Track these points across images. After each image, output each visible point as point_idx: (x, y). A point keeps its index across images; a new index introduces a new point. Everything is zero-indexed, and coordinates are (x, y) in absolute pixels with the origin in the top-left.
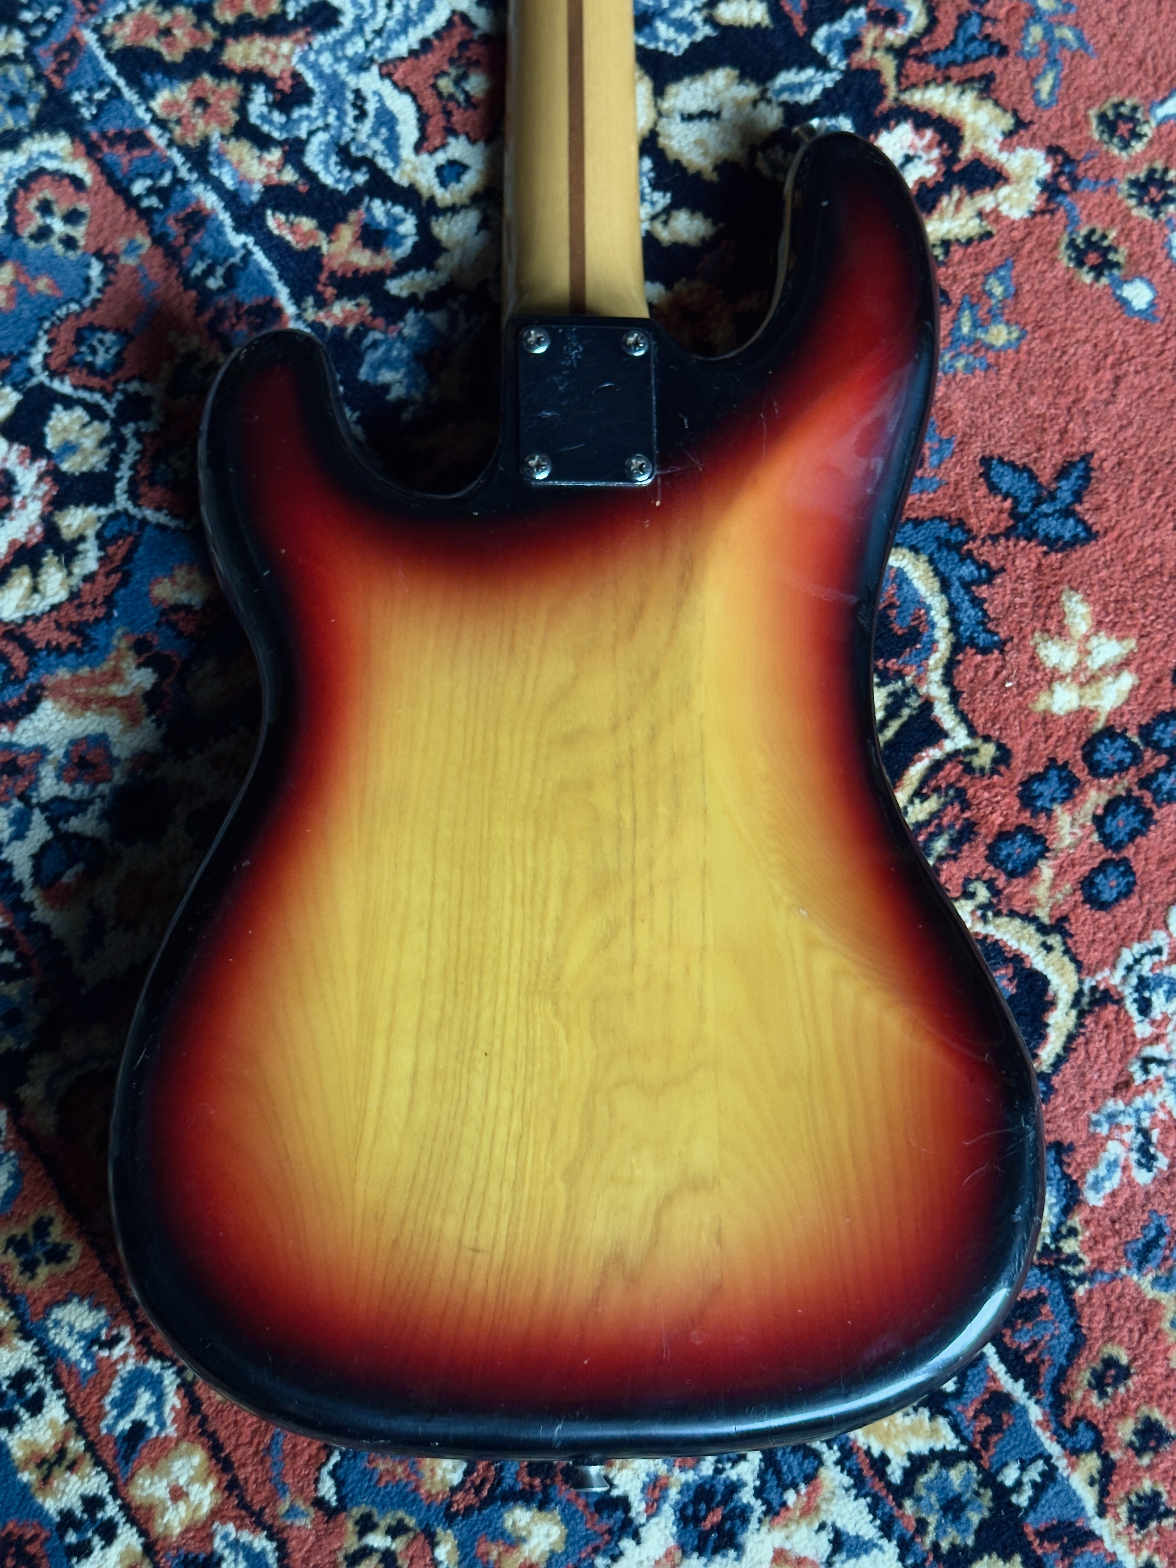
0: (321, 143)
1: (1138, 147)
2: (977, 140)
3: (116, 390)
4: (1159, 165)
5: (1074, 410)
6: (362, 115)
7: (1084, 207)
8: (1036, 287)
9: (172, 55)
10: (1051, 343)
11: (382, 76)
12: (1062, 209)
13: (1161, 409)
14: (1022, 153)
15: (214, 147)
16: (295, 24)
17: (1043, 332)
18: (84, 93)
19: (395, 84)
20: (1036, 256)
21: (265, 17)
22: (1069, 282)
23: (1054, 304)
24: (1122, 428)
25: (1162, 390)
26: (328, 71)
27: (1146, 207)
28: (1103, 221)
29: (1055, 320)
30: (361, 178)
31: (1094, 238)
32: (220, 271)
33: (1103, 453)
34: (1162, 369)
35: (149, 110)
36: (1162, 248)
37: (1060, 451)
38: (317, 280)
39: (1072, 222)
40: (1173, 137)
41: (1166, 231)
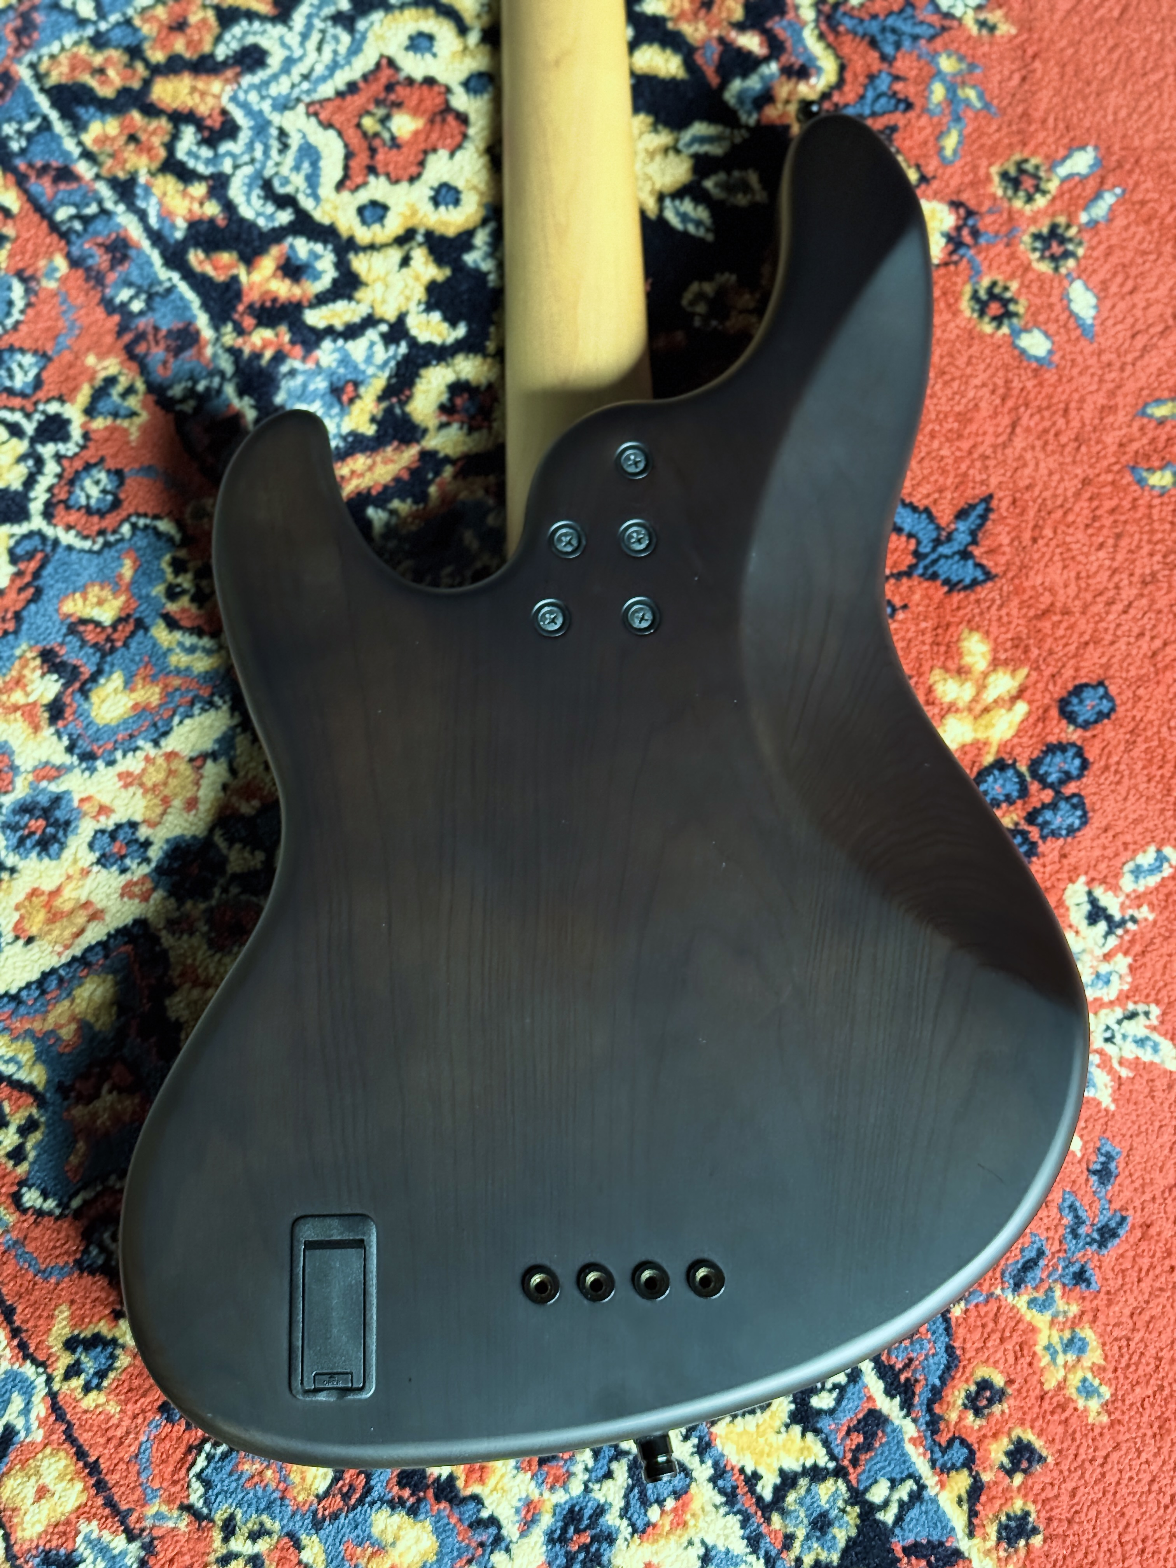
0: (245, 177)
1: (1042, 201)
3: (36, 410)
4: (1061, 221)
6: (284, 151)
7: (985, 259)
8: (939, 335)
9: (105, 92)
10: (952, 388)
11: (308, 115)
12: (965, 261)
15: (142, 181)
17: (946, 378)
18: (15, 126)
19: (321, 122)
20: (941, 305)
21: (195, 57)
22: (971, 331)
23: (958, 352)
25: (1056, 434)
26: (256, 108)
27: (1047, 261)
28: (1005, 273)
29: (957, 367)
30: (285, 217)
31: (997, 290)
32: (144, 297)
35: (80, 143)
36: (1061, 300)
37: (961, 493)
38: (234, 308)
39: (975, 274)
40: (1077, 192)
41: (1066, 284)
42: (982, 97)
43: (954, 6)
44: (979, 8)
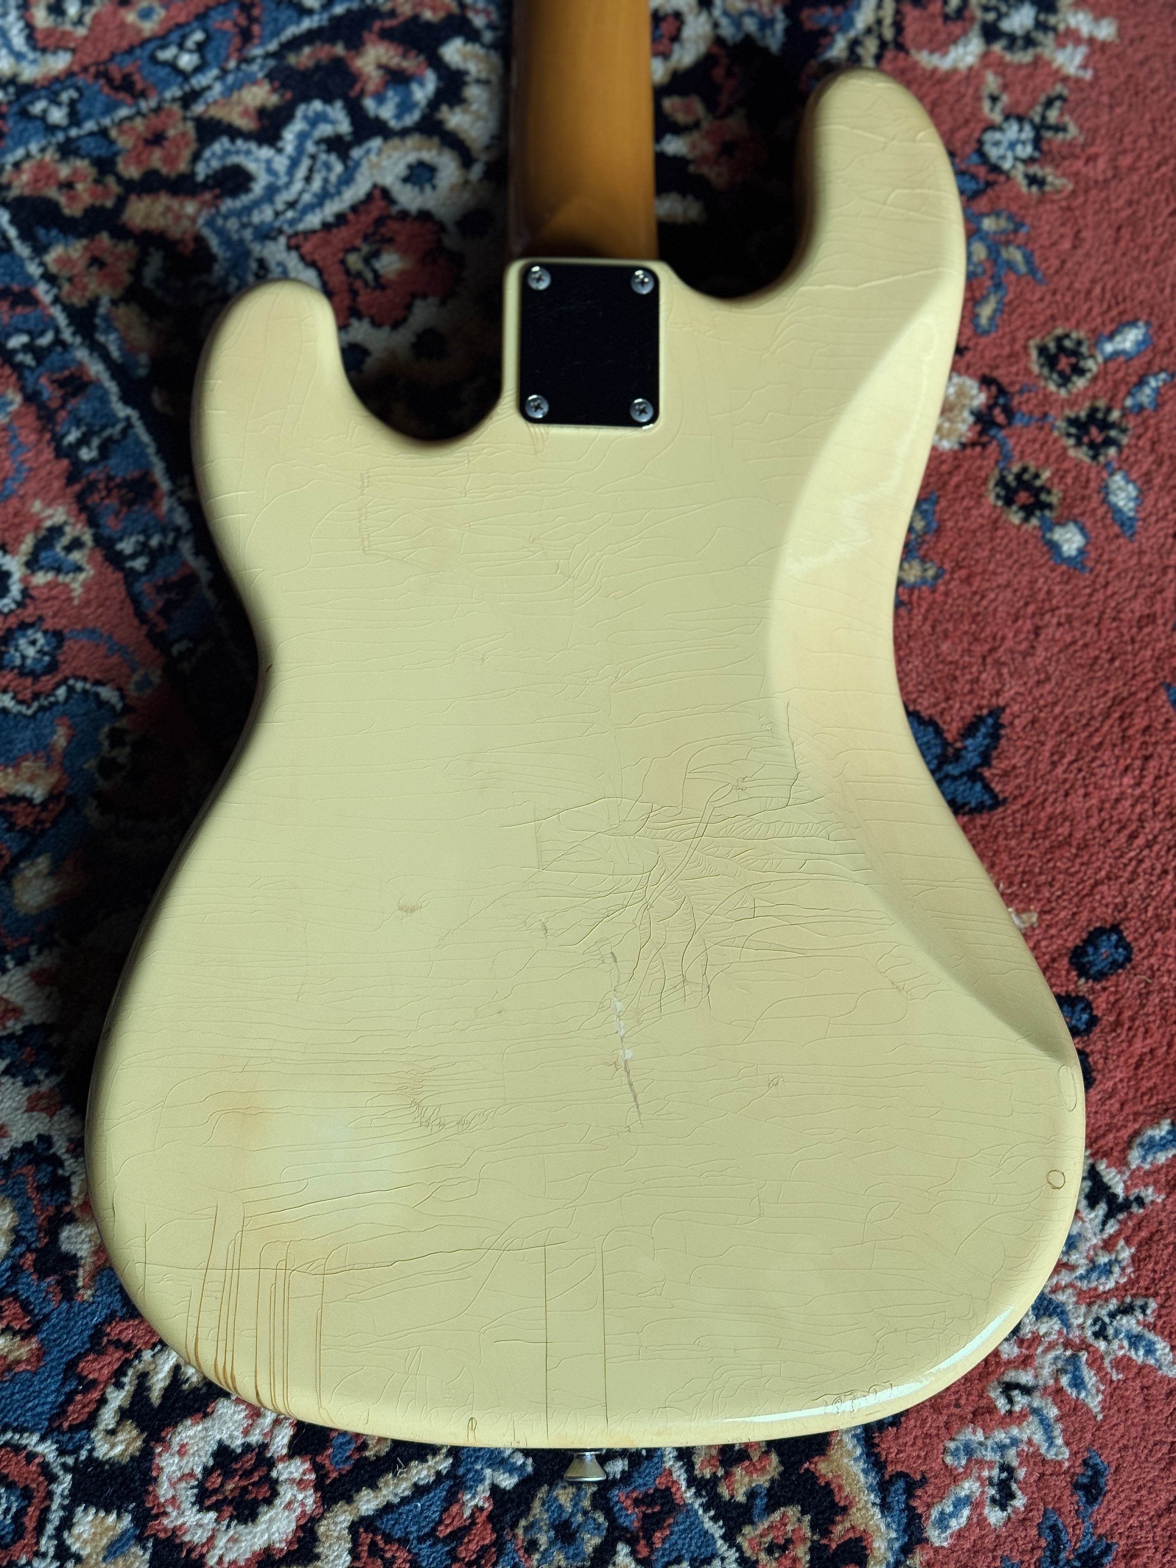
1: (1080, 383)
4: (1101, 404)
5: (989, 660)
7: (1017, 443)
8: (960, 524)
9: (72, 209)
10: (970, 585)
11: (289, 248)
12: (994, 443)
13: (1081, 666)
14: (957, 380)
15: (102, 310)
17: (963, 573)
19: (302, 258)
20: (963, 490)
21: (173, 175)
22: (996, 521)
23: (978, 544)
24: (1038, 682)
25: (1086, 645)
27: (1085, 449)
28: (1037, 459)
29: (977, 561)
31: (1026, 477)
32: (96, 442)
33: (1016, 708)
34: (1088, 622)
35: (42, 264)
36: (1099, 492)
37: (970, 703)
39: (1006, 458)
40: (1120, 374)
41: (1105, 475)
42: (1028, 260)
43: (1003, 157)
44: (1029, 161)
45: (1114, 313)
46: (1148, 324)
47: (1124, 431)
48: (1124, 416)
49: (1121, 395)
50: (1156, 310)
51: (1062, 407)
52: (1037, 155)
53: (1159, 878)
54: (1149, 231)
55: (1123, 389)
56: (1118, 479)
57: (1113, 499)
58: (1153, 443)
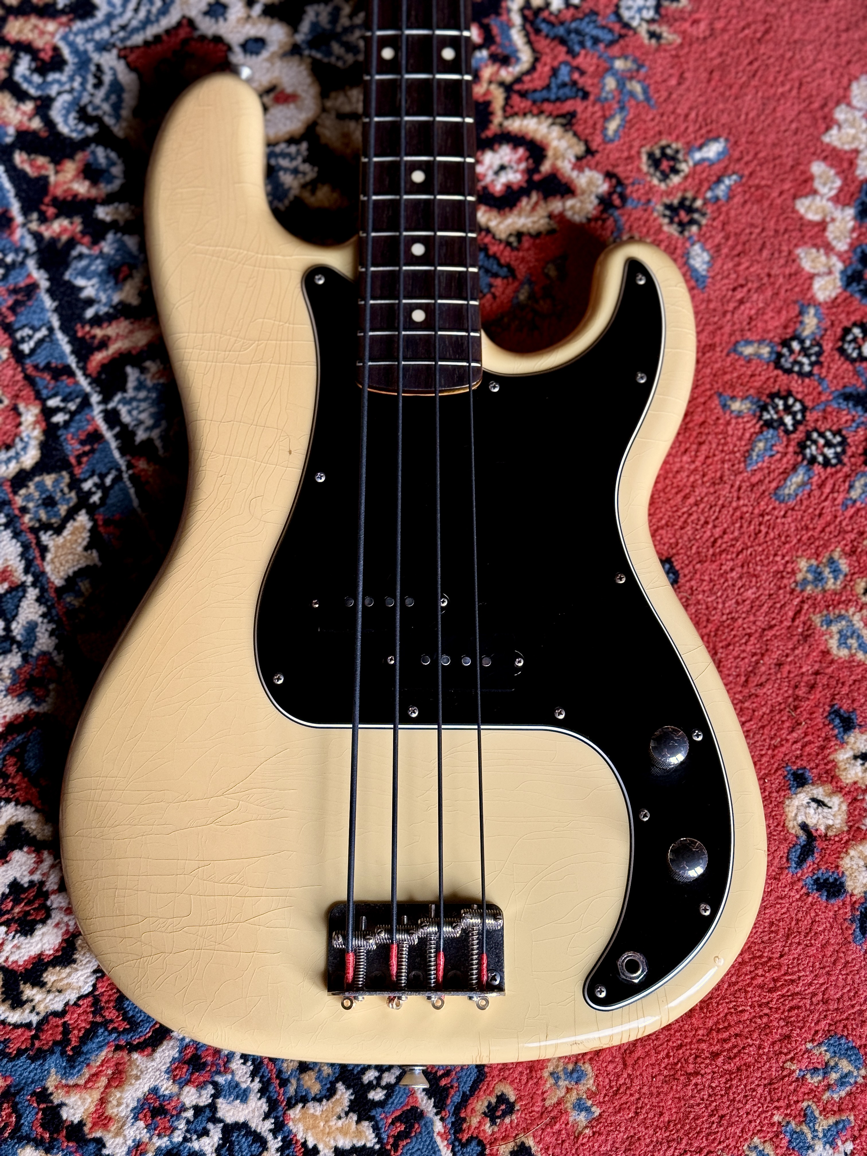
0: (65, 102)
2: (556, 158)
6: (98, 85)
11: (119, 57)
12: (611, 219)
14: (588, 173)
16: (63, 12)
26: (81, 48)
27: (675, 226)
30: (90, 131)
38: (42, 203)
39: (618, 230)
40: (704, 175)
41: (688, 245)
42: (645, 91)
43: (633, 18)
44: (651, 21)
45: (703, 131)
46: (727, 140)
47: (704, 215)
48: (705, 204)
49: (703, 189)
50: (734, 131)
51: (662, 195)
52: (657, 17)
53: (702, 527)
54: (733, 74)
55: (706, 185)
56: (697, 249)
57: (692, 262)
58: (724, 224)
